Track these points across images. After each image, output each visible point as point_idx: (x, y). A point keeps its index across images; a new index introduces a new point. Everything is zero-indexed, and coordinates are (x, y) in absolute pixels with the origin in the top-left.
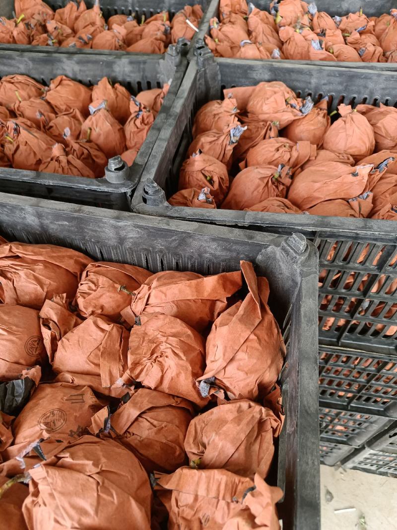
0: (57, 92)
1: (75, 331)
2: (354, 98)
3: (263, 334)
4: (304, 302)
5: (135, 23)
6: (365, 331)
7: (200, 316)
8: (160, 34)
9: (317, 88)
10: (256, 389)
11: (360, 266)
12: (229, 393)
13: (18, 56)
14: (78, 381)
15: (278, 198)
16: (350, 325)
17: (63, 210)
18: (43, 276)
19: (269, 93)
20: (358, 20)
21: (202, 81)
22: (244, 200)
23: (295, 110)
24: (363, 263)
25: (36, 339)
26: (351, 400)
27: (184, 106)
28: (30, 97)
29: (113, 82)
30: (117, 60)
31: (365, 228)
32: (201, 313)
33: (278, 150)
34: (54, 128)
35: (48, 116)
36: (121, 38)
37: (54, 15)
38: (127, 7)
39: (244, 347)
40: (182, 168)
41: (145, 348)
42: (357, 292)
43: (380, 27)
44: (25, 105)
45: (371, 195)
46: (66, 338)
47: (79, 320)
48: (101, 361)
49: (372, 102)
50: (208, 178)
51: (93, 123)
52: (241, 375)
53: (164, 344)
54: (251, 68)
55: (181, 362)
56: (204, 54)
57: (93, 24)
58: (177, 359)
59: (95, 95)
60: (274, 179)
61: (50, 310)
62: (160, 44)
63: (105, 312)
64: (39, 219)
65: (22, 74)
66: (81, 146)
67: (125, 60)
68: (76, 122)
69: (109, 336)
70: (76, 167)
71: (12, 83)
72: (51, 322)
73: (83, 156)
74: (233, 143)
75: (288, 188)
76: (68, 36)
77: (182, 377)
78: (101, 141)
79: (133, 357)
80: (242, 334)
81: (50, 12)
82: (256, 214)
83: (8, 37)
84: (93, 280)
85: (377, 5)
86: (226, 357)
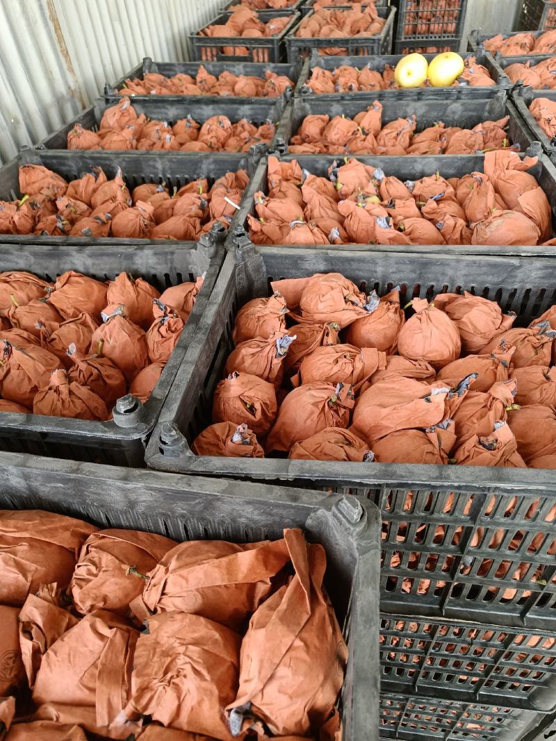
0: (63, 292)
1: (65, 639)
2: (433, 286)
3: (312, 637)
4: (361, 592)
5: (166, 195)
6: (475, 591)
7: (235, 607)
8: (195, 210)
9: (385, 277)
10: (305, 720)
11: (448, 517)
12: (270, 726)
13: (17, 250)
14: (65, 718)
15: (336, 429)
16: (452, 587)
17: (57, 471)
18: (27, 560)
19: (324, 290)
20: (435, 184)
21: (243, 275)
22: (295, 431)
23: (357, 308)
24: (450, 513)
25: (12, 655)
26: (478, 685)
27: (218, 314)
28: (30, 299)
29: (134, 276)
30: (138, 252)
31: (440, 477)
32: (236, 602)
33: (337, 361)
34: (57, 341)
35: (50, 326)
36: (147, 216)
37: (67, 187)
38: (156, 174)
39: (287, 659)
40: (216, 392)
41: (156, 665)
42: (452, 547)
43: (462, 191)
44: (21, 312)
45: (453, 423)
46: (53, 650)
47: (74, 619)
48: (97, 685)
49: (454, 290)
50: (248, 406)
51: (106, 333)
52: (284, 700)
53: (182, 657)
54: (301, 258)
55: (204, 684)
56: (243, 246)
57: (114, 199)
58: (198, 679)
59: (111, 295)
60: (331, 404)
61: (33, 610)
62: (195, 221)
63: (109, 605)
64: (26, 480)
65: (20, 270)
66: (89, 364)
67: (148, 252)
68: (85, 329)
69: (109, 646)
70: (80, 399)
71: (8, 282)
72: (34, 626)
73: (92, 378)
74: (280, 355)
75: (352, 412)
76: (82, 215)
77: (206, 705)
78: (116, 355)
79: (139, 681)
80: (284, 641)
81: (62, 183)
82: (302, 464)
83: (7, 223)
84: (95, 559)
85: (457, 165)
86: (262, 676)
